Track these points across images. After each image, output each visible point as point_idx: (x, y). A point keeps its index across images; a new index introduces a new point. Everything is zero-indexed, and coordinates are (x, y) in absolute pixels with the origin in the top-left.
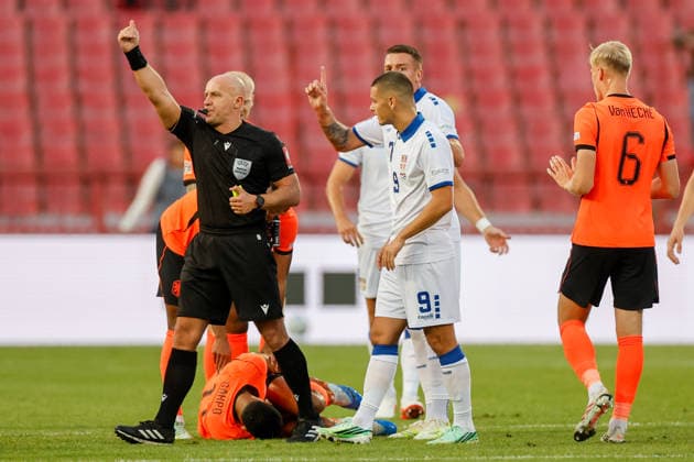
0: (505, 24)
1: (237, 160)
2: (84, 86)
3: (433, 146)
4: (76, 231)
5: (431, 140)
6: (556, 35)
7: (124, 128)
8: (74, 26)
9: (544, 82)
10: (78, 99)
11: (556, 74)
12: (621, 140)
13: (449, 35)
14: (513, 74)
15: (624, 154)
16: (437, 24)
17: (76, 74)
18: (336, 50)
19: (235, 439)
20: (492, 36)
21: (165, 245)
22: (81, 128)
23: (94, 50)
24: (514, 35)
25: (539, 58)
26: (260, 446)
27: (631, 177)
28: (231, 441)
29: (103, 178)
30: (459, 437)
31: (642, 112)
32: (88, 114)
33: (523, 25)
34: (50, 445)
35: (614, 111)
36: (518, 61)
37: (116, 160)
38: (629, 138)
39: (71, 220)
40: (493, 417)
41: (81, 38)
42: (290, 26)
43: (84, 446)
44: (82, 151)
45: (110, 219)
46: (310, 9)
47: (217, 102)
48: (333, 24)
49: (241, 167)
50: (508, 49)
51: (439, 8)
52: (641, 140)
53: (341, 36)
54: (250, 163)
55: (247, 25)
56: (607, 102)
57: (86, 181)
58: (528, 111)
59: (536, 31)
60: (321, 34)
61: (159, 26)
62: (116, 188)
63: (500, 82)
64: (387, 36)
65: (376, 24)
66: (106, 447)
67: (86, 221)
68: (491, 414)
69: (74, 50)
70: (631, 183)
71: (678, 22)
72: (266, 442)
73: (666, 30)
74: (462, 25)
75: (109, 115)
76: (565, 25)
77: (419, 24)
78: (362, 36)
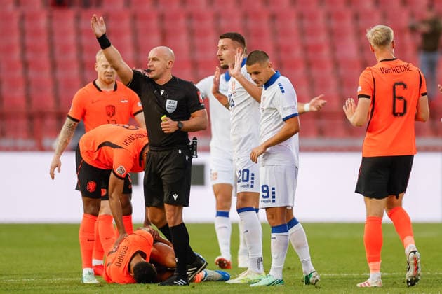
0: (301, 17)
1: (168, 101)
2: (29, 56)
3: (283, 92)
4: (24, 149)
5: (282, 88)
6: (334, 24)
7: (55, 83)
8: (23, 17)
9: (325, 54)
10: (26, 65)
11: (334, 49)
12: (392, 88)
13: (265, 24)
14: (306, 49)
15: (395, 97)
16: (257, 16)
17: (24, 48)
18: (192, 33)
19: (127, 284)
20: (293, 24)
21: (82, 159)
22: (28, 83)
23: (36, 33)
24: (306, 23)
25: (322, 38)
26: (143, 289)
27: (402, 111)
28: (125, 286)
29: (42, 115)
30: (271, 281)
31: (403, 68)
32: (32, 74)
33: (313, 17)
34: (8, 287)
35: (384, 71)
36: (309, 40)
37: (50, 105)
38: (396, 87)
39: (21, 142)
40: (293, 269)
41: (27, 25)
42: (162, 17)
43: (29, 288)
44: (28, 99)
45: (47, 142)
46: (176, 6)
47: (156, 64)
48: (190, 16)
49: (171, 105)
50: (303, 32)
51: (258, 6)
52: (405, 87)
53: (195, 24)
54: (176, 102)
55: (135, 17)
56: (379, 65)
57: (31, 117)
58: (315, 72)
59: (321, 21)
60: (182, 22)
61: (78, 18)
62: (50, 122)
63: (297, 53)
64: (225, 25)
65: (217, 17)
66: (44, 288)
67: (31, 143)
68: (292, 267)
69: (23, 33)
70: (402, 115)
71: (412, 15)
72: (147, 285)
73: (405, 20)
74: (273, 17)
75: (46, 75)
76: (339, 17)
77: (246, 16)
78: (208, 24)
